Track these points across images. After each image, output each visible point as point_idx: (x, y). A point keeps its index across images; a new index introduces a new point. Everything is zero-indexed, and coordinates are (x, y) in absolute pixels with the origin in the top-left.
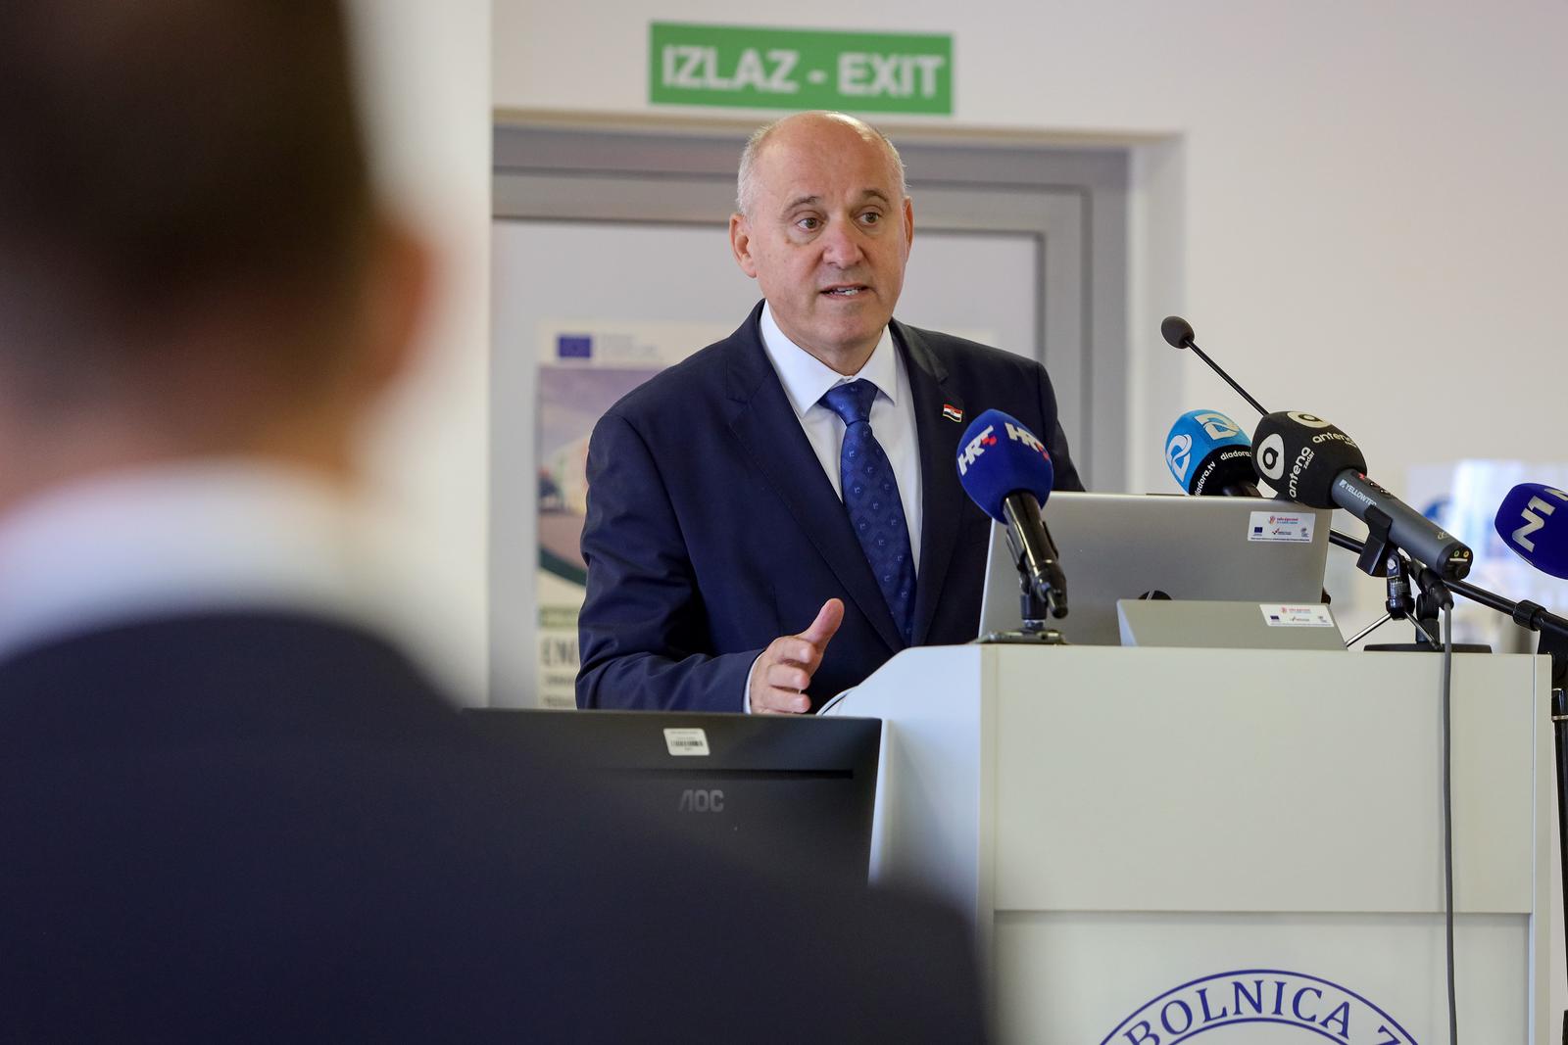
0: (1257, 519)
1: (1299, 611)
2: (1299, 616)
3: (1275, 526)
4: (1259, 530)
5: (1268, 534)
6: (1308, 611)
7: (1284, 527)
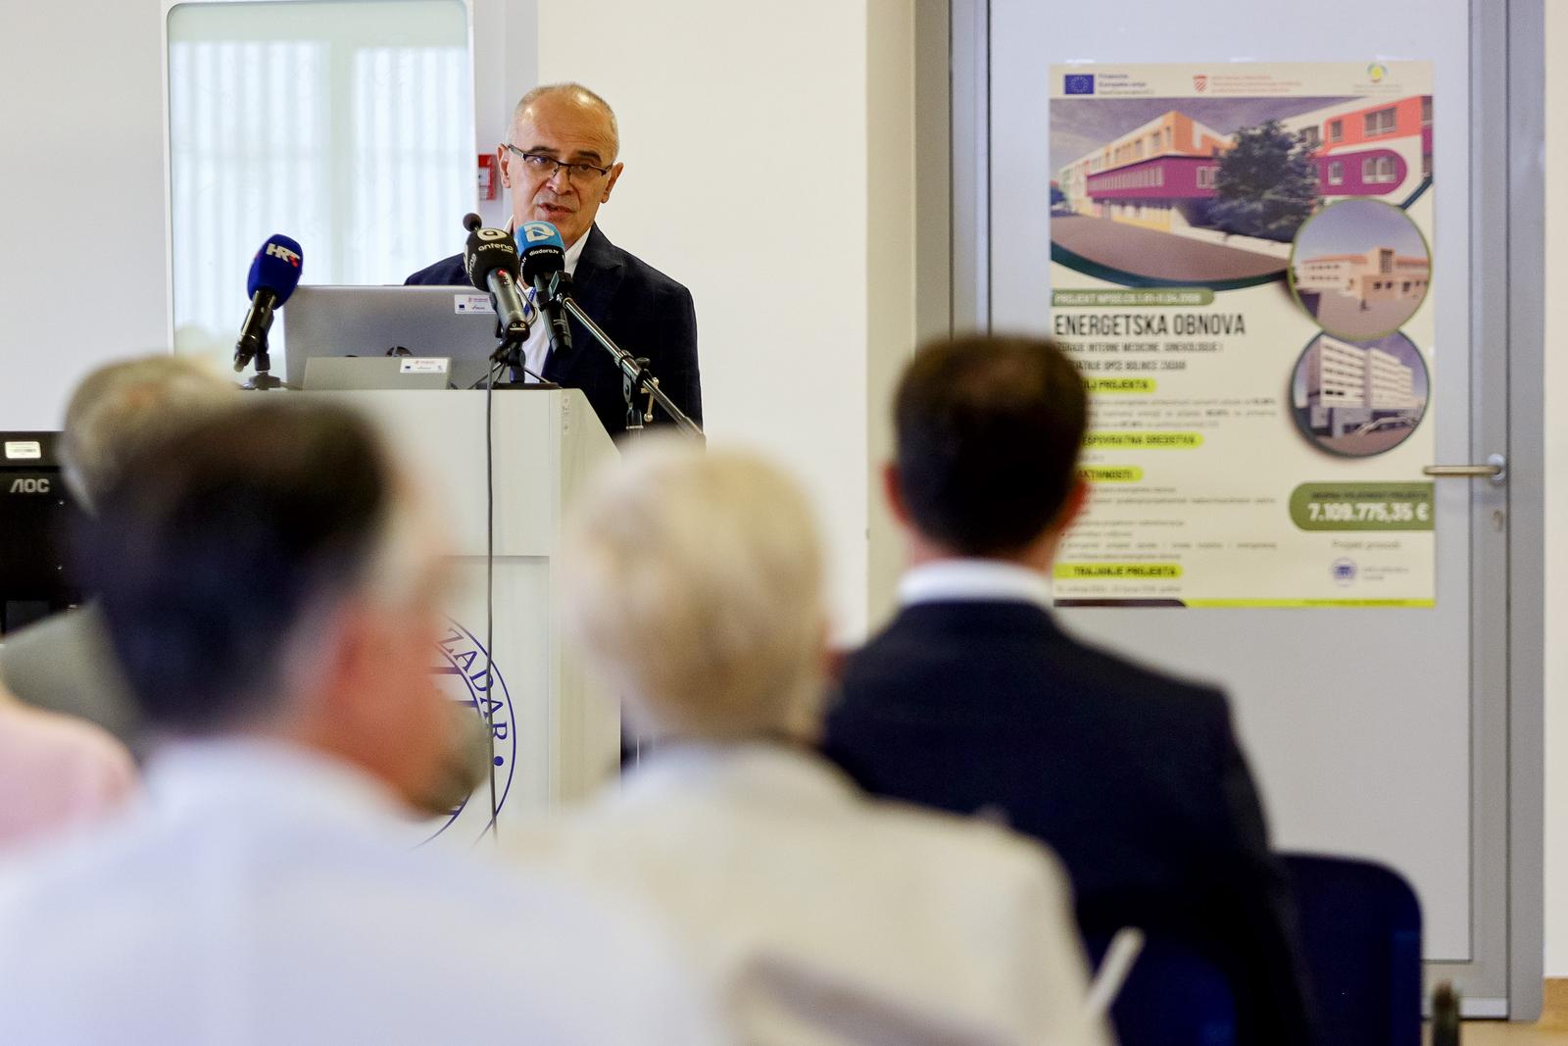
0: (459, 300)
1: (427, 362)
2: (424, 365)
3: (473, 304)
4: (462, 306)
5: (468, 309)
6: (432, 363)
7: (479, 305)
